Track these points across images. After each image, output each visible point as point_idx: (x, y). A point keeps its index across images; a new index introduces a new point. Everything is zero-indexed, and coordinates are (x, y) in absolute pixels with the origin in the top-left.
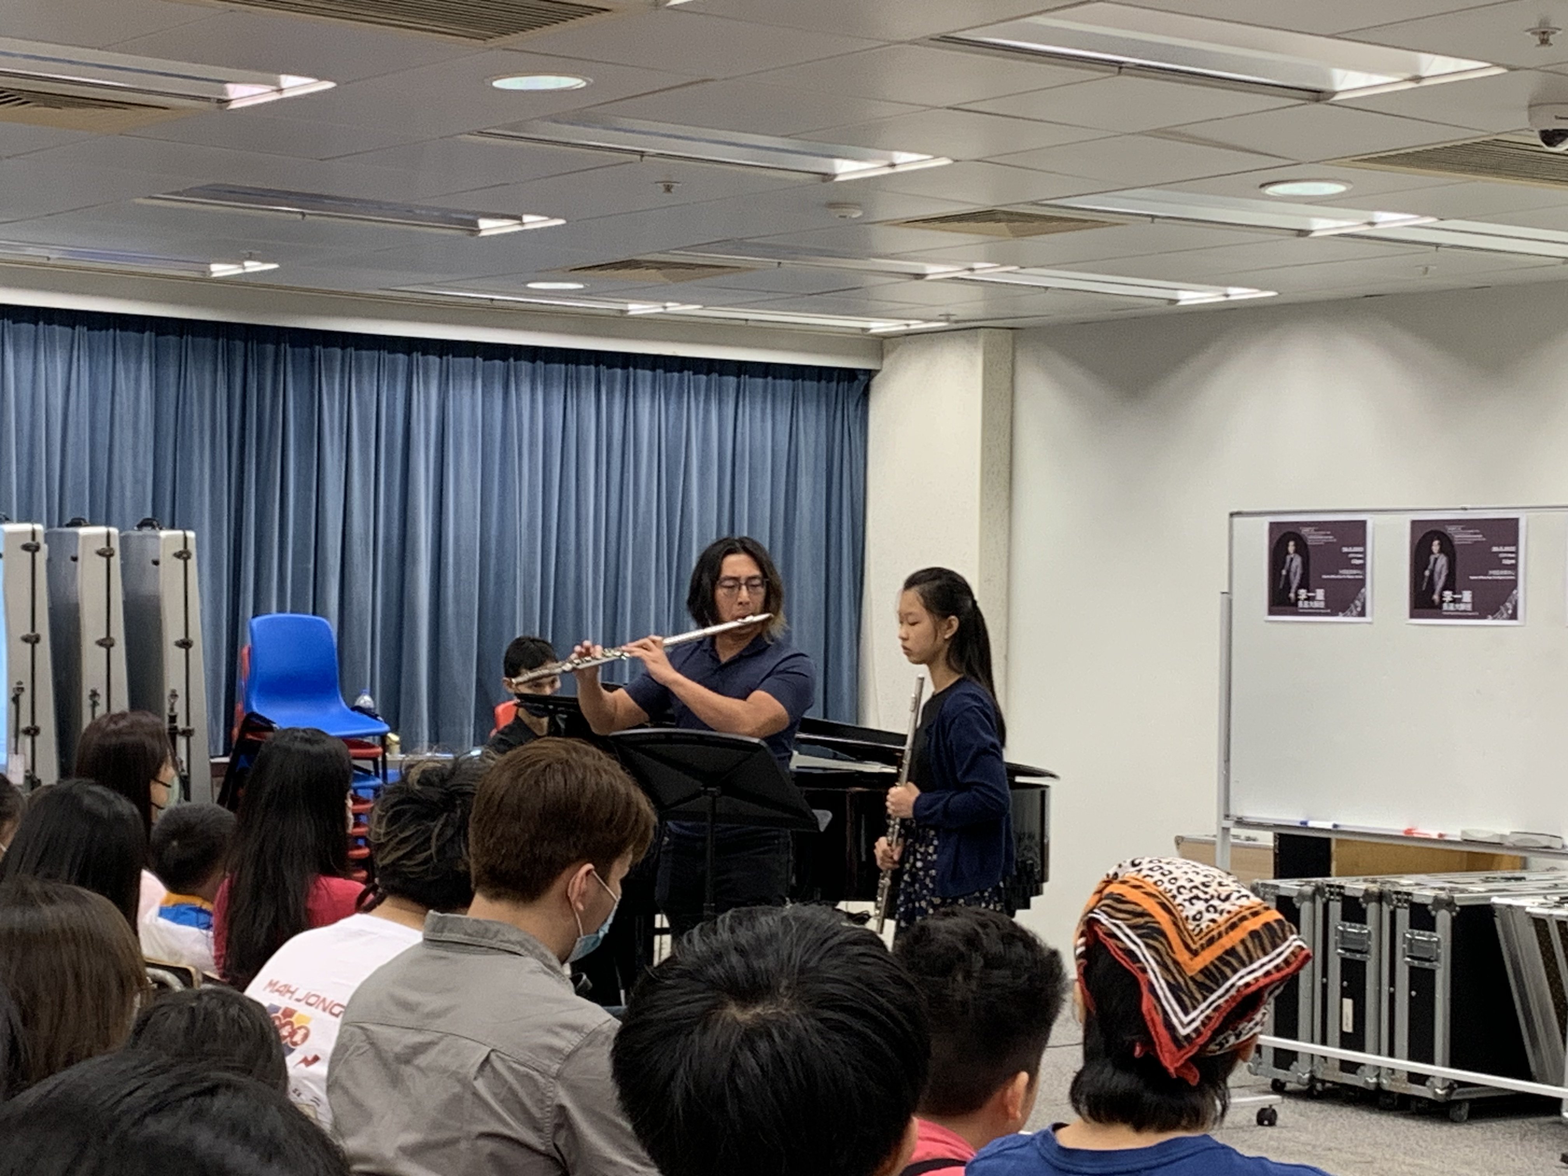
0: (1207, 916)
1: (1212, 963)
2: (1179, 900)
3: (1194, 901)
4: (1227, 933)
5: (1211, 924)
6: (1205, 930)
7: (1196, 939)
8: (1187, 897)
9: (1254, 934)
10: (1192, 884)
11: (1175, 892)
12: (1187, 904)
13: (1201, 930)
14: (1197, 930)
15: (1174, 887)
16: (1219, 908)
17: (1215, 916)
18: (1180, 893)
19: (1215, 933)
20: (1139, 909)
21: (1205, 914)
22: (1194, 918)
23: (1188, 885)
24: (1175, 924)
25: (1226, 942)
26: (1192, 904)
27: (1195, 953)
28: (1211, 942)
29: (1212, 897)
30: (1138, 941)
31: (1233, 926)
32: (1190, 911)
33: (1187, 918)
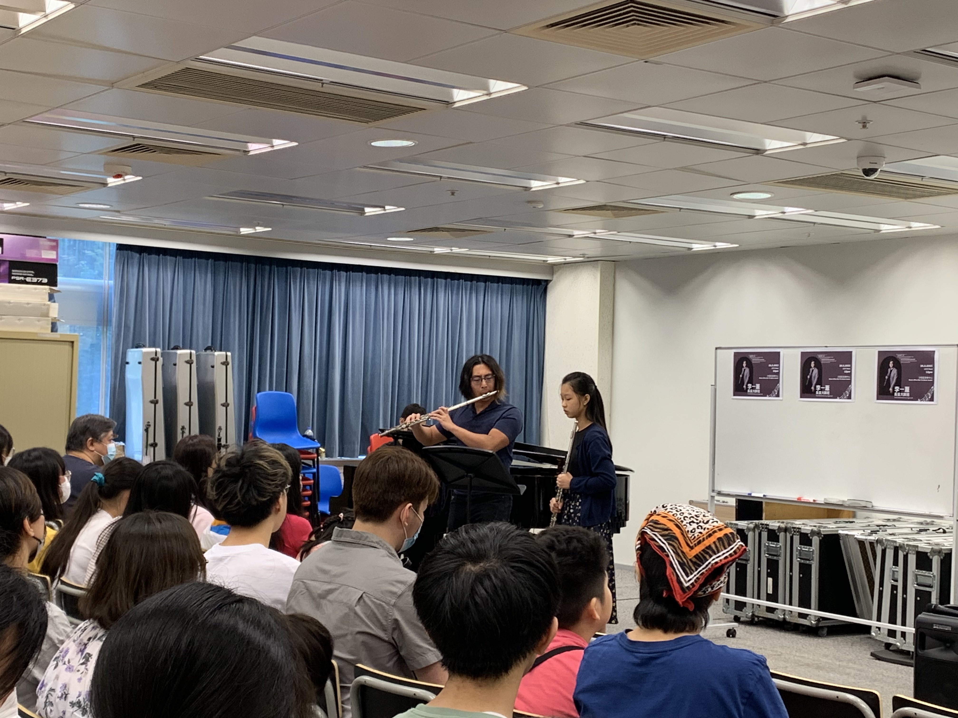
0: (698, 531)
1: (700, 552)
2: (684, 523)
3: (691, 524)
4: (707, 538)
5: (700, 534)
6: (697, 537)
7: (692, 541)
8: (688, 522)
9: (720, 539)
10: (691, 516)
11: (682, 519)
12: (688, 525)
13: (695, 537)
14: (693, 537)
15: (682, 517)
16: (703, 527)
17: (702, 531)
18: (685, 520)
19: (701, 539)
20: (666, 527)
21: (697, 529)
22: (691, 532)
23: (689, 516)
24: (683, 534)
25: (707, 543)
26: (691, 525)
27: (692, 548)
28: (699, 543)
29: (700, 522)
30: (665, 542)
31: (710, 535)
32: (690, 528)
33: (688, 531)
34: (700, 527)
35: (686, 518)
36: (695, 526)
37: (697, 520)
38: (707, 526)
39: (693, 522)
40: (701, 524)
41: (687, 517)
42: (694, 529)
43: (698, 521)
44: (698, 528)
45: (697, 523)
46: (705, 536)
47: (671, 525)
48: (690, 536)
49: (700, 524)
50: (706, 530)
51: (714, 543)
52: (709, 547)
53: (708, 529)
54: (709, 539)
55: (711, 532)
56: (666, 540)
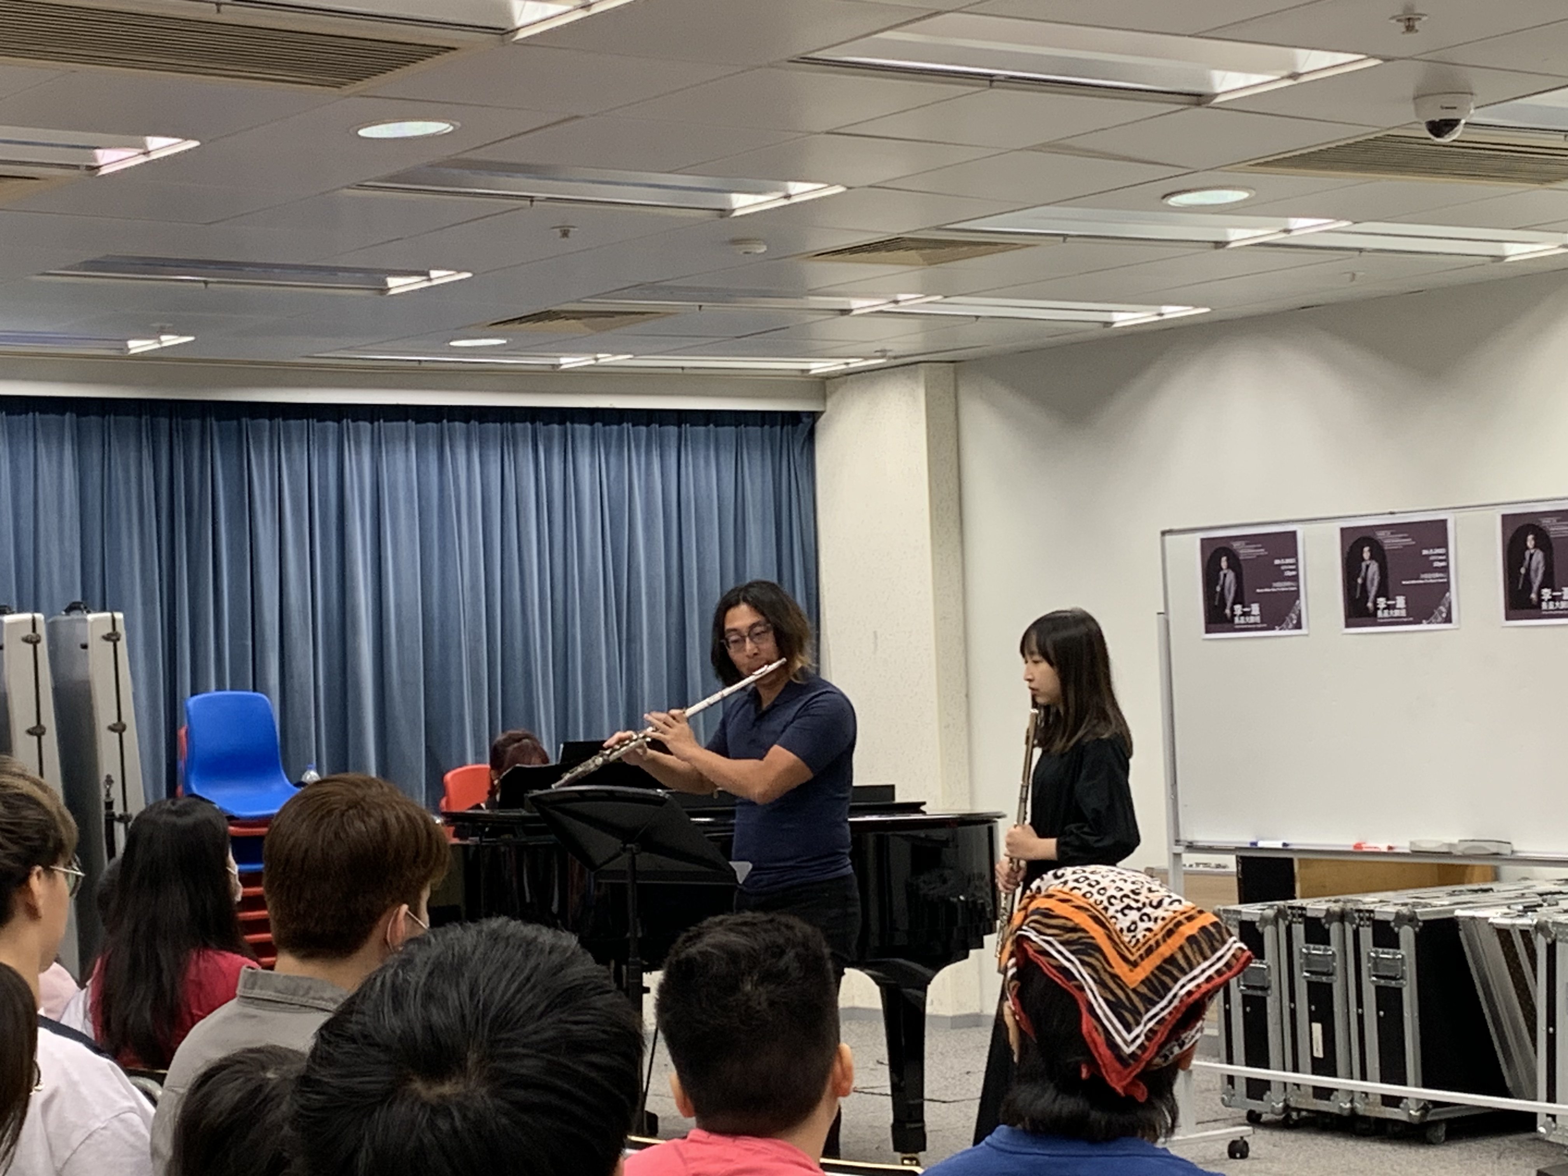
1: (1152, 974)
9: (1191, 940)
19: (1152, 942)
20: (1070, 924)
21: (1140, 924)
22: (1129, 930)
23: (1118, 893)
24: (1110, 938)
25: (1165, 950)
26: (1125, 915)
27: (1134, 965)
28: (1149, 952)
30: (1072, 958)
31: (1170, 933)
32: (1124, 922)
33: (1122, 930)
36: (1134, 915)
38: (1160, 913)
39: (1129, 907)
40: (1148, 910)
42: (1134, 923)
46: (1159, 937)
47: (1082, 920)
48: (1126, 939)
50: (1160, 922)
51: (1181, 948)
52: (1171, 960)
53: (1163, 919)
54: (1169, 941)
56: (1072, 952)
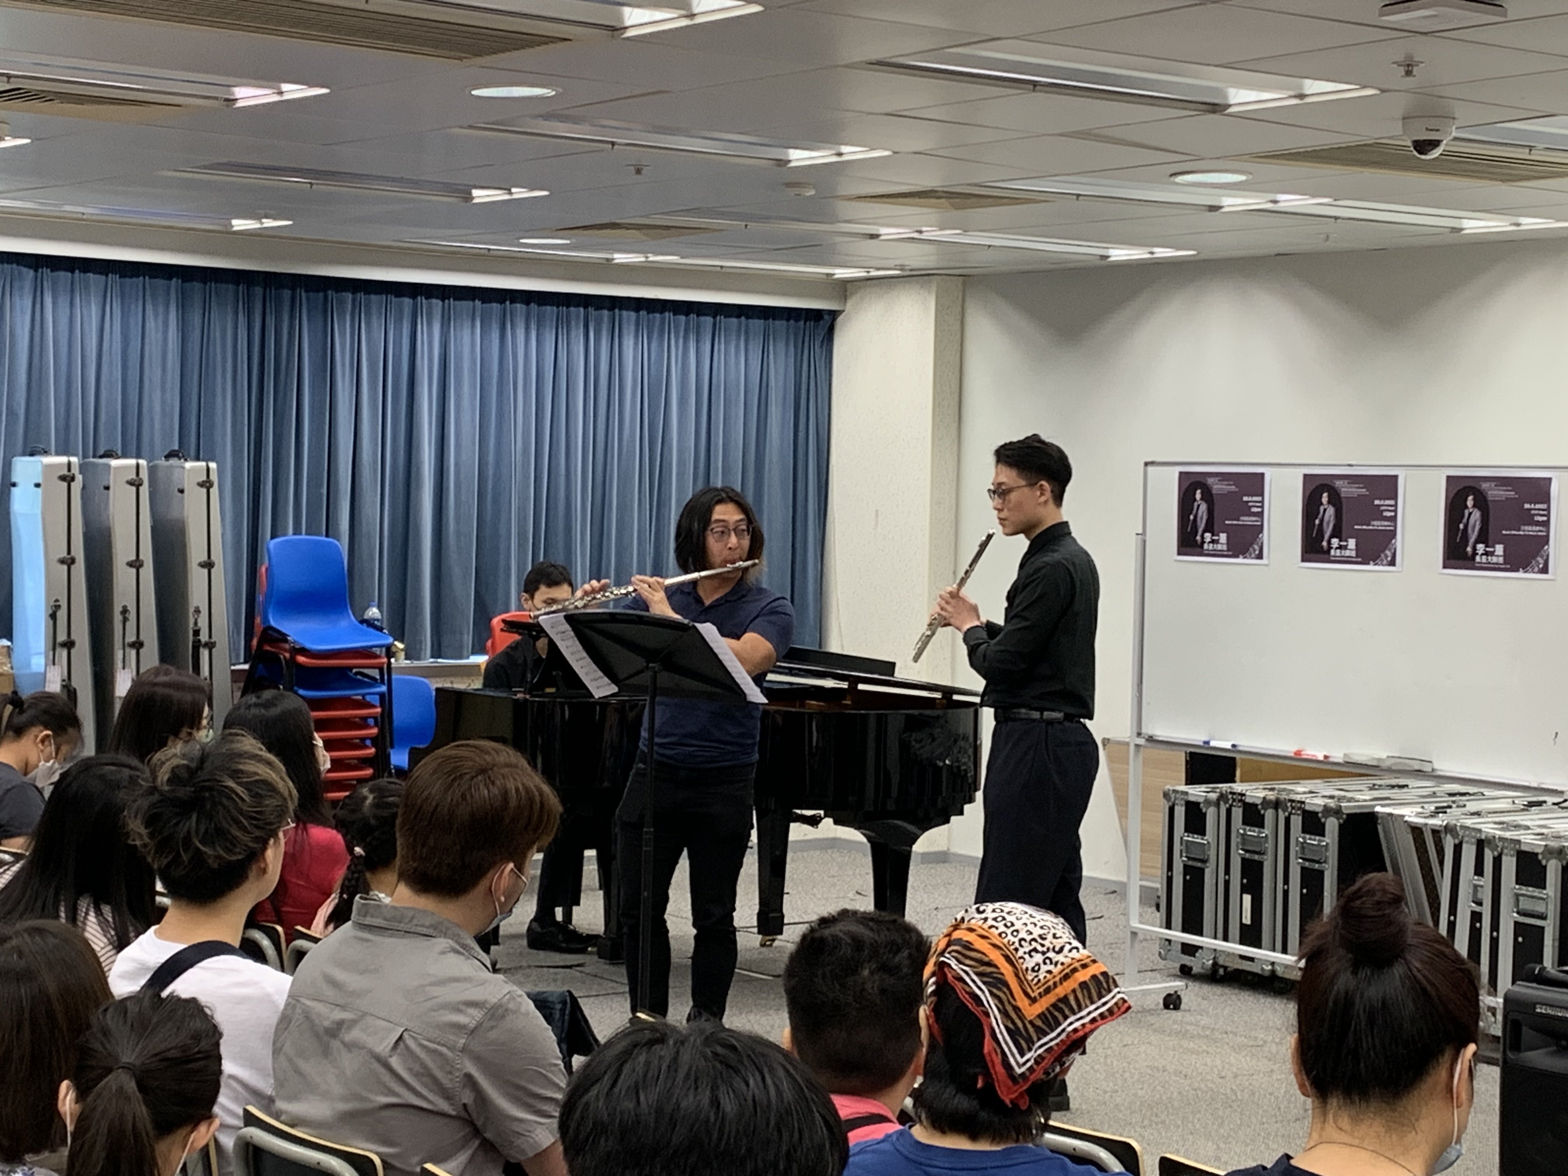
0: (1044, 968)
1: (1047, 1009)
2: (1020, 953)
3: (1033, 954)
4: (1061, 983)
5: (1048, 976)
6: (1043, 981)
7: (1035, 988)
8: (1027, 950)
9: (1083, 985)
10: (1031, 937)
11: (1017, 945)
12: (1027, 956)
13: (1039, 981)
14: (1036, 980)
15: (1016, 940)
16: (1054, 961)
17: (1051, 967)
18: (1021, 946)
19: (1051, 983)
20: (986, 959)
21: (1042, 966)
22: (1033, 970)
23: (1029, 938)
24: (1017, 975)
25: (1060, 991)
26: (1031, 956)
27: (1034, 1000)
28: (1048, 991)
29: (1048, 949)
30: (983, 987)
31: (1066, 977)
32: (1030, 963)
33: (1027, 969)
34: (1048, 961)
35: (1023, 943)
36: (1039, 958)
37: (1043, 945)
38: (1060, 958)
39: (1035, 950)
40: (1051, 954)
41: (1025, 940)
42: (1038, 964)
43: (1045, 949)
44: (1045, 963)
45: (1043, 953)
46: (1057, 979)
47: (995, 956)
48: (1030, 978)
49: (1048, 955)
50: (1059, 966)
51: (1074, 991)
52: (1064, 1000)
53: (1062, 964)
54: (1065, 984)
55: (1067, 971)
56: (984, 983)
